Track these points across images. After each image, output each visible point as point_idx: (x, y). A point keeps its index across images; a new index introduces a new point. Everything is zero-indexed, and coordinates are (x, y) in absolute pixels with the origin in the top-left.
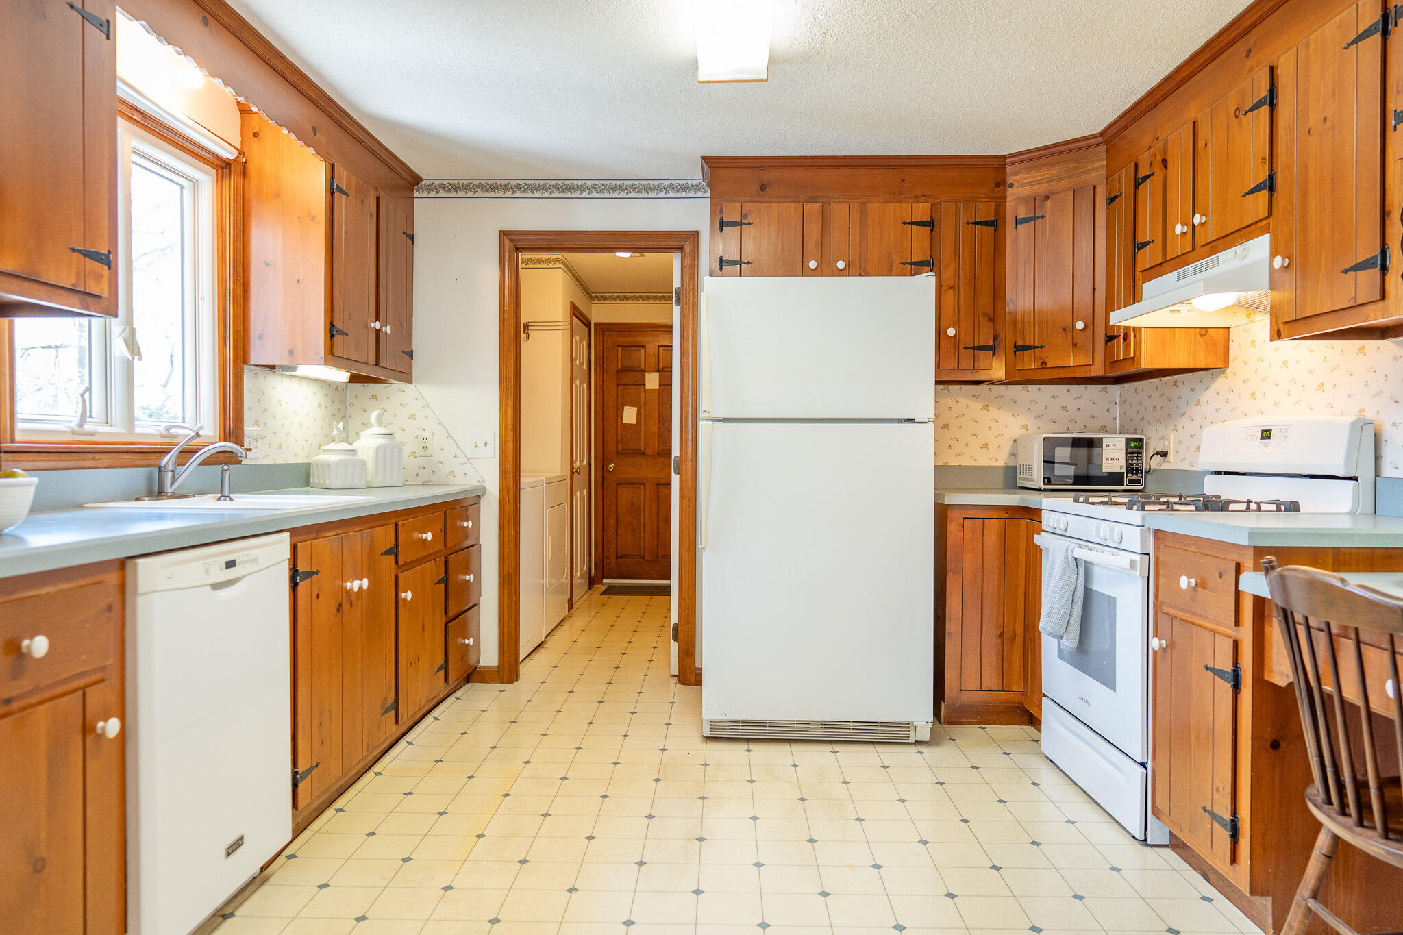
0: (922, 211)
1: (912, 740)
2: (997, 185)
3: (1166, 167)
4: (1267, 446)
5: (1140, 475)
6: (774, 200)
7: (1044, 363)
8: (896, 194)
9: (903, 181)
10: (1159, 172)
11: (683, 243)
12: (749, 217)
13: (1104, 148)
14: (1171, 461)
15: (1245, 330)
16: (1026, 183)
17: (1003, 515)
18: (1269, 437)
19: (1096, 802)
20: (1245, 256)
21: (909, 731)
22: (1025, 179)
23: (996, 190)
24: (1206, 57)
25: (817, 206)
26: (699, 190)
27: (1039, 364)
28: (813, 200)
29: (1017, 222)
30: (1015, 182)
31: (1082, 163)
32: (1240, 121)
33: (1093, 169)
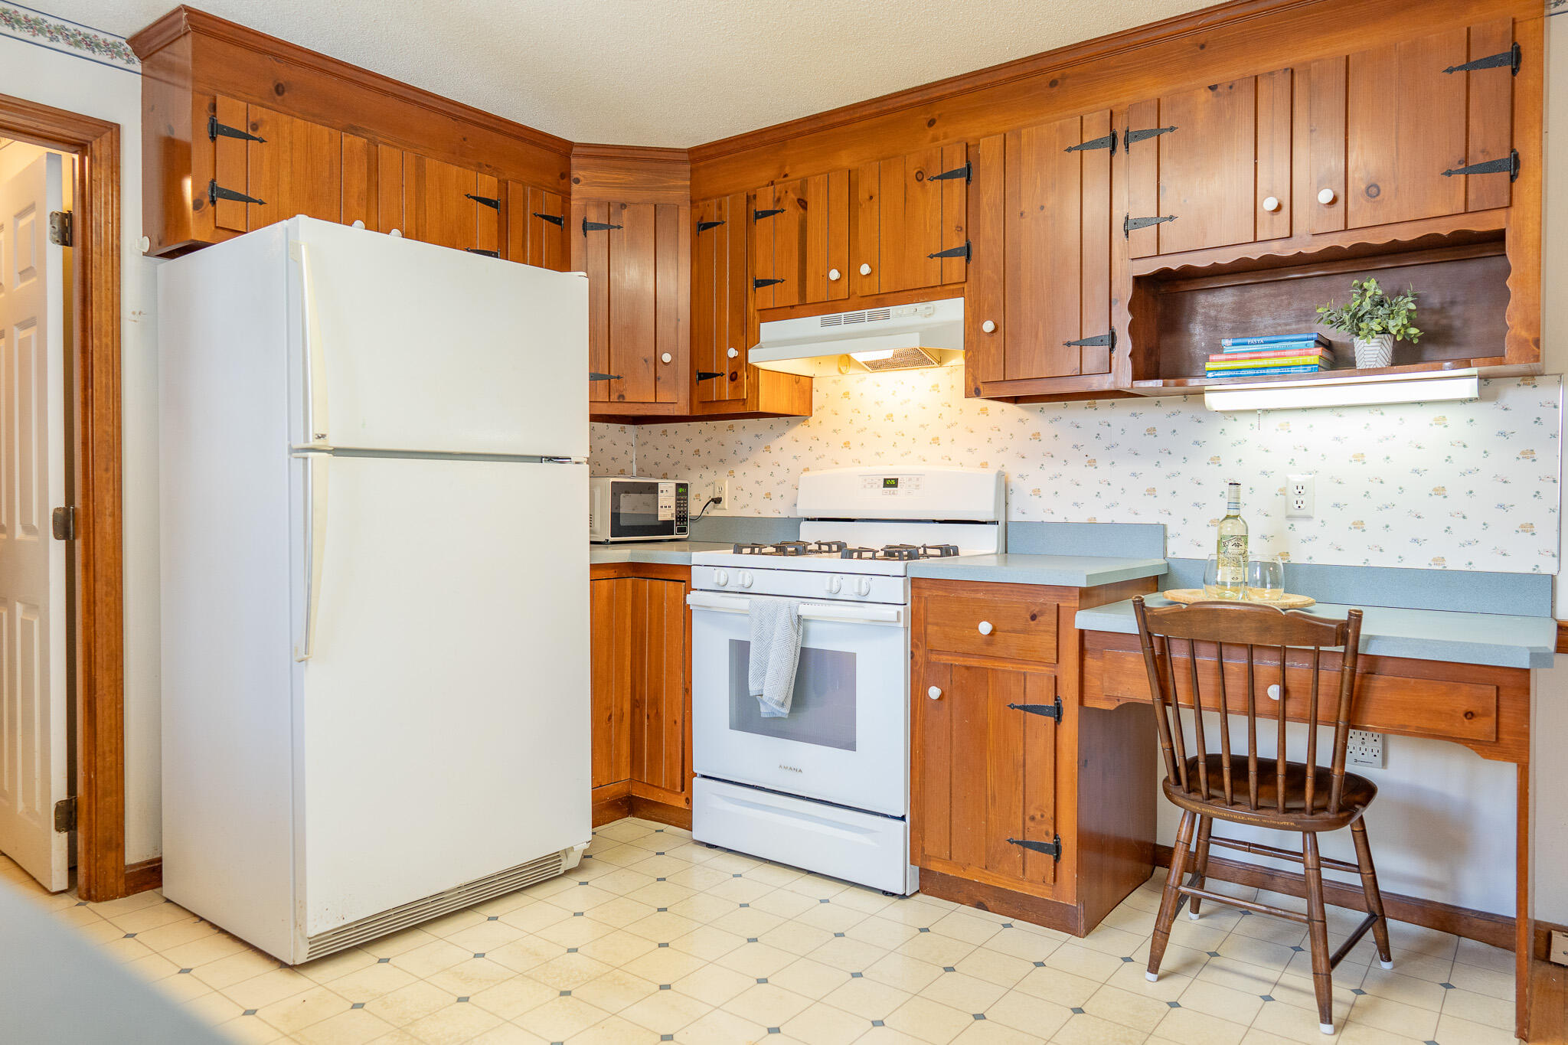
0: (487, 185)
1: (561, 871)
2: (563, 176)
3: (805, 208)
4: (893, 494)
5: (685, 523)
6: (297, 114)
7: (621, 396)
8: (459, 155)
9: (465, 139)
10: (792, 212)
11: (89, 138)
12: (260, 128)
13: (688, 167)
14: (727, 507)
15: (835, 382)
16: (596, 182)
17: (612, 574)
18: (896, 486)
19: (810, 872)
20: (930, 315)
21: (560, 860)
22: (596, 177)
23: (562, 181)
24: (871, 111)
25: (360, 142)
26: (119, 54)
27: (616, 397)
28: (353, 130)
29: (586, 227)
30: (581, 178)
31: (664, 177)
32: (925, 185)
33: (675, 187)
